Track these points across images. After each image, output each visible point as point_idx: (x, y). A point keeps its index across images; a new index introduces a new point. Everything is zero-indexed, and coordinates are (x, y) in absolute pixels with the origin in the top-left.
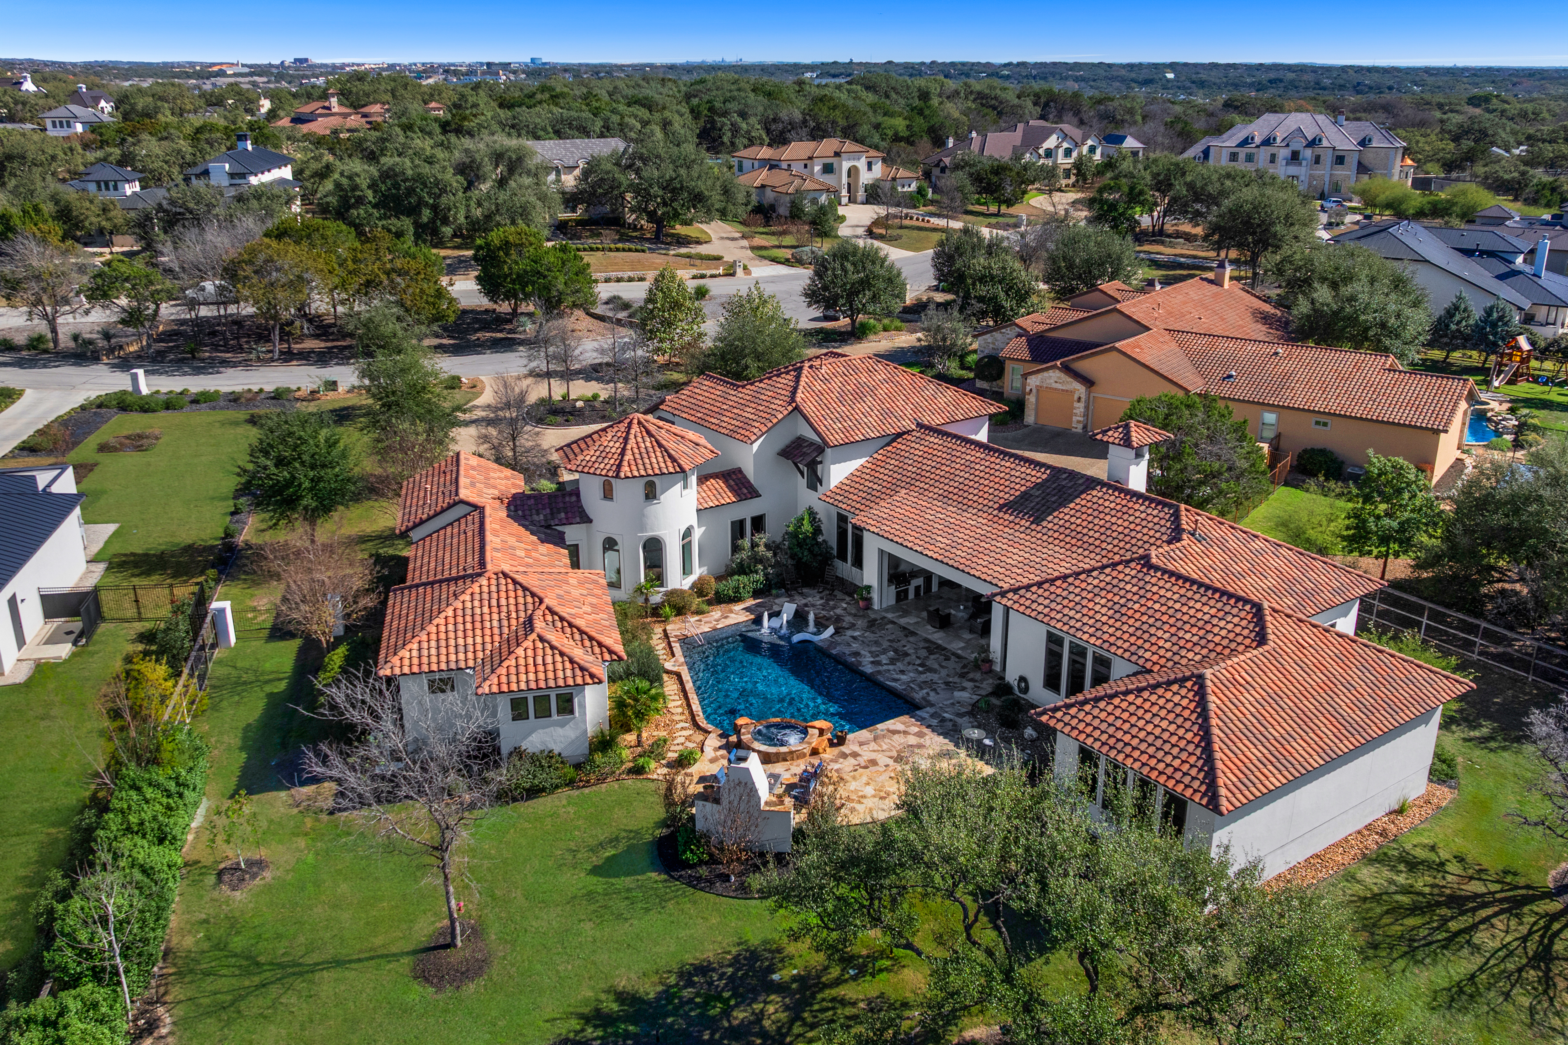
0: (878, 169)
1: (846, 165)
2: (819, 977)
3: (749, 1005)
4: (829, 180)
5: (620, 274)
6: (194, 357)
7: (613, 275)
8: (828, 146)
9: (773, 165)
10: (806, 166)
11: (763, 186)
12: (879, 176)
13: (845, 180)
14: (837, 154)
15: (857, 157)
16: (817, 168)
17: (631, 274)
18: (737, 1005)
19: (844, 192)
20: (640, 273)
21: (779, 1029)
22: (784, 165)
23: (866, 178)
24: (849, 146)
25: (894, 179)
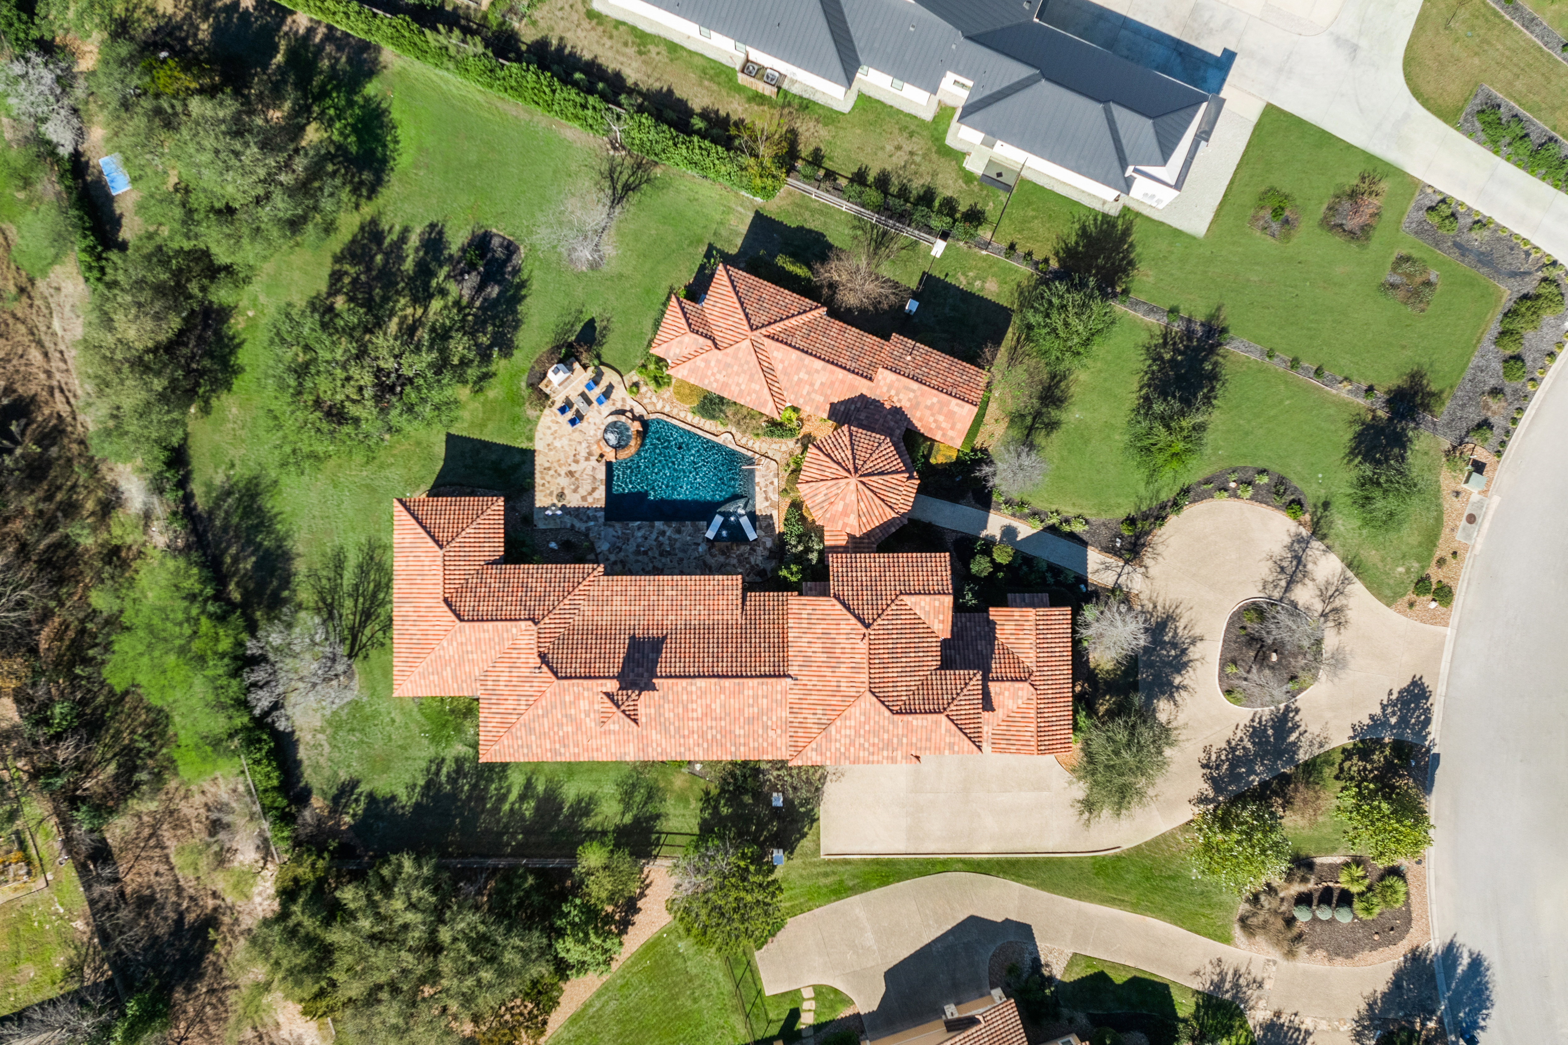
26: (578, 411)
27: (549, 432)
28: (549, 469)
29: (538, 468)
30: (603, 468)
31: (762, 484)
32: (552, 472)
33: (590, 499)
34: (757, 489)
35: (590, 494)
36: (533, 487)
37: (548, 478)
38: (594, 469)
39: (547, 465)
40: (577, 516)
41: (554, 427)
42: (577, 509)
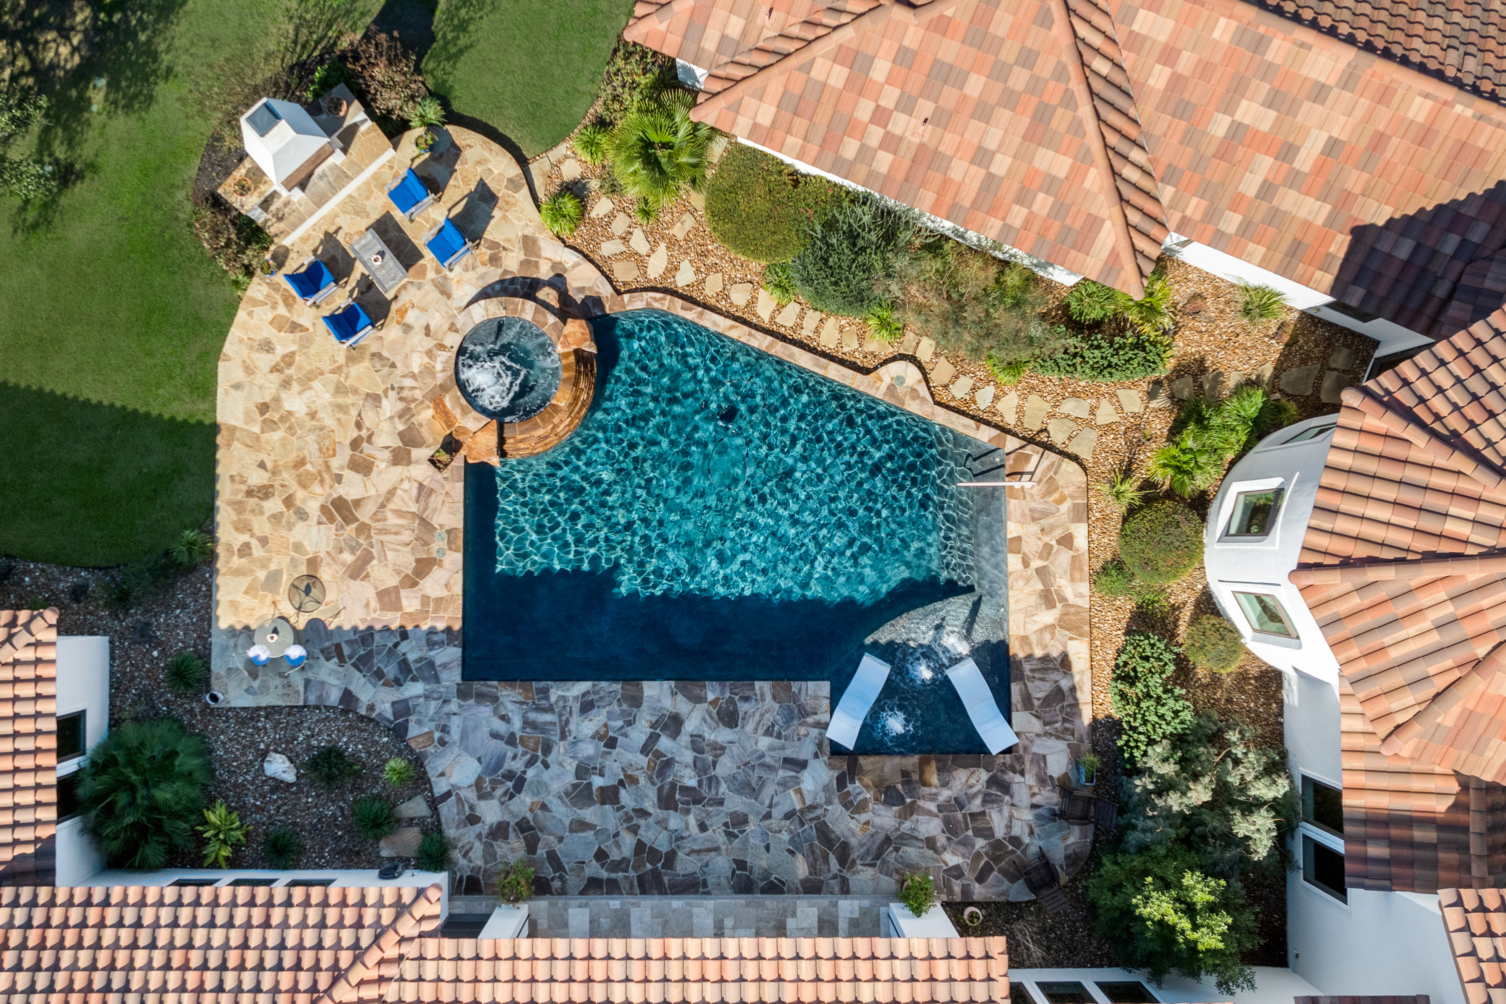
2: (66, 128)
3: (85, 32)
18: (95, 18)
21: (36, 43)
26: (367, 285)
27: (265, 361)
28: (265, 492)
29: (225, 490)
30: (457, 489)
31: (1032, 545)
32: (274, 505)
33: (410, 602)
34: (1014, 562)
35: (411, 581)
36: (211, 557)
37: (261, 526)
38: (423, 492)
39: (257, 478)
40: (363, 663)
41: (286, 342)
42: (366, 636)
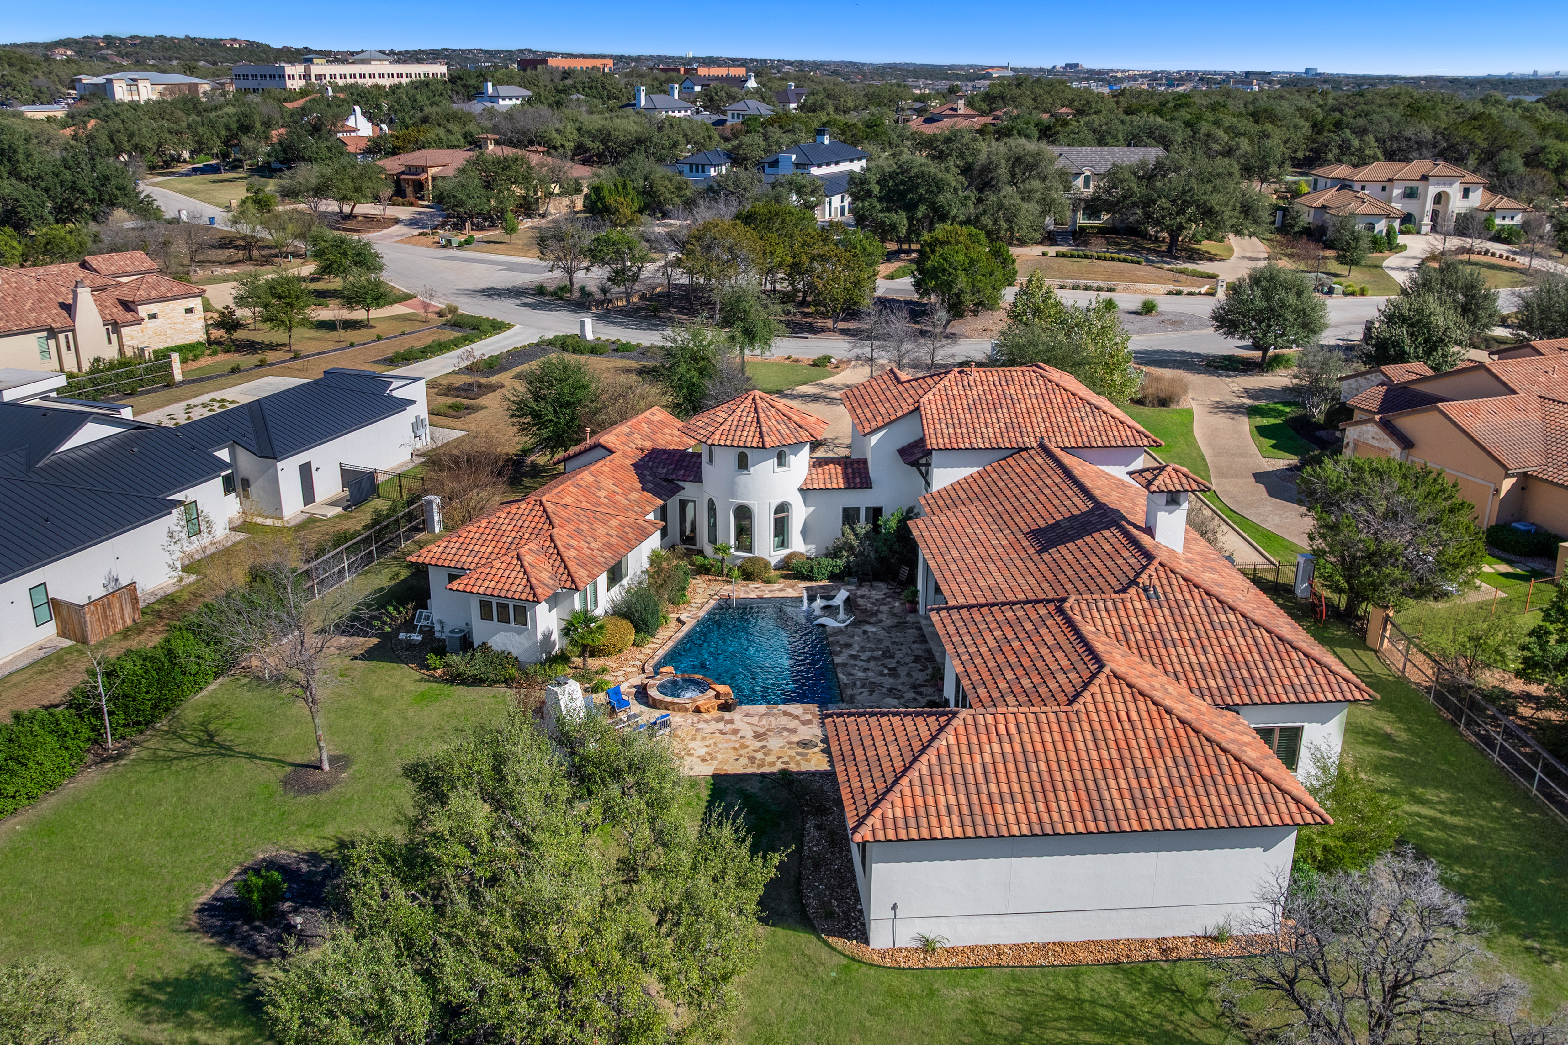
0: (1477, 198)
1: (1433, 190)
4: (1410, 206)
5: (1090, 283)
6: (655, 316)
7: (1082, 282)
8: (1418, 166)
9: (1344, 185)
10: (1384, 189)
11: (1324, 207)
12: (1477, 204)
13: (1429, 206)
14: (1425, 178)
15: (1449, 179)
16: (1396, 192)
17: (1101, 283)
19: (1427, 220)
20: (1110, 284)
22: (1357, 187)
23: (1457, 205)
24: (1441, 168)
25: (1492, 210)
